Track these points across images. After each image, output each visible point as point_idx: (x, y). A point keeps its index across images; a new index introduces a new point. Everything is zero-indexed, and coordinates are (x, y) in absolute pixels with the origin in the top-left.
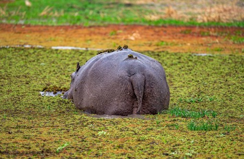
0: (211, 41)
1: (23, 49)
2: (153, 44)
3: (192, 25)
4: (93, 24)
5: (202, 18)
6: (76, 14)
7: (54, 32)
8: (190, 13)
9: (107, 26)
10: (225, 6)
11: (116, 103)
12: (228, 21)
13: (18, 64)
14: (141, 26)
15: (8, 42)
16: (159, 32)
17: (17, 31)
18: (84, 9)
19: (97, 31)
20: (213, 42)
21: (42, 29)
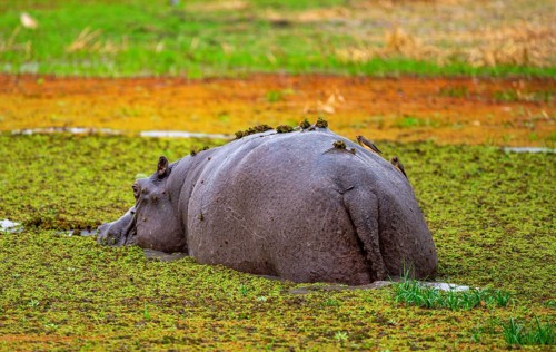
0: (531, 115)
1: (70, 139)
2: (388, 124)
3: (459, 74)
4: (209, 72)
5: (480, 55)
6: (160, 47)
7: (121, 93)
8: (443, 44)
9: (249, 78)
10: (529, 26)
11: (310, 253)
12: (549, 64)
13: (78, 177)
14: (334, 77)
15: (21, 120)
16: (383, 92)
17: (29, 93)
18: (173, 35)
19: (227, 90)
20: (536, 116)
21: (88, 85)
